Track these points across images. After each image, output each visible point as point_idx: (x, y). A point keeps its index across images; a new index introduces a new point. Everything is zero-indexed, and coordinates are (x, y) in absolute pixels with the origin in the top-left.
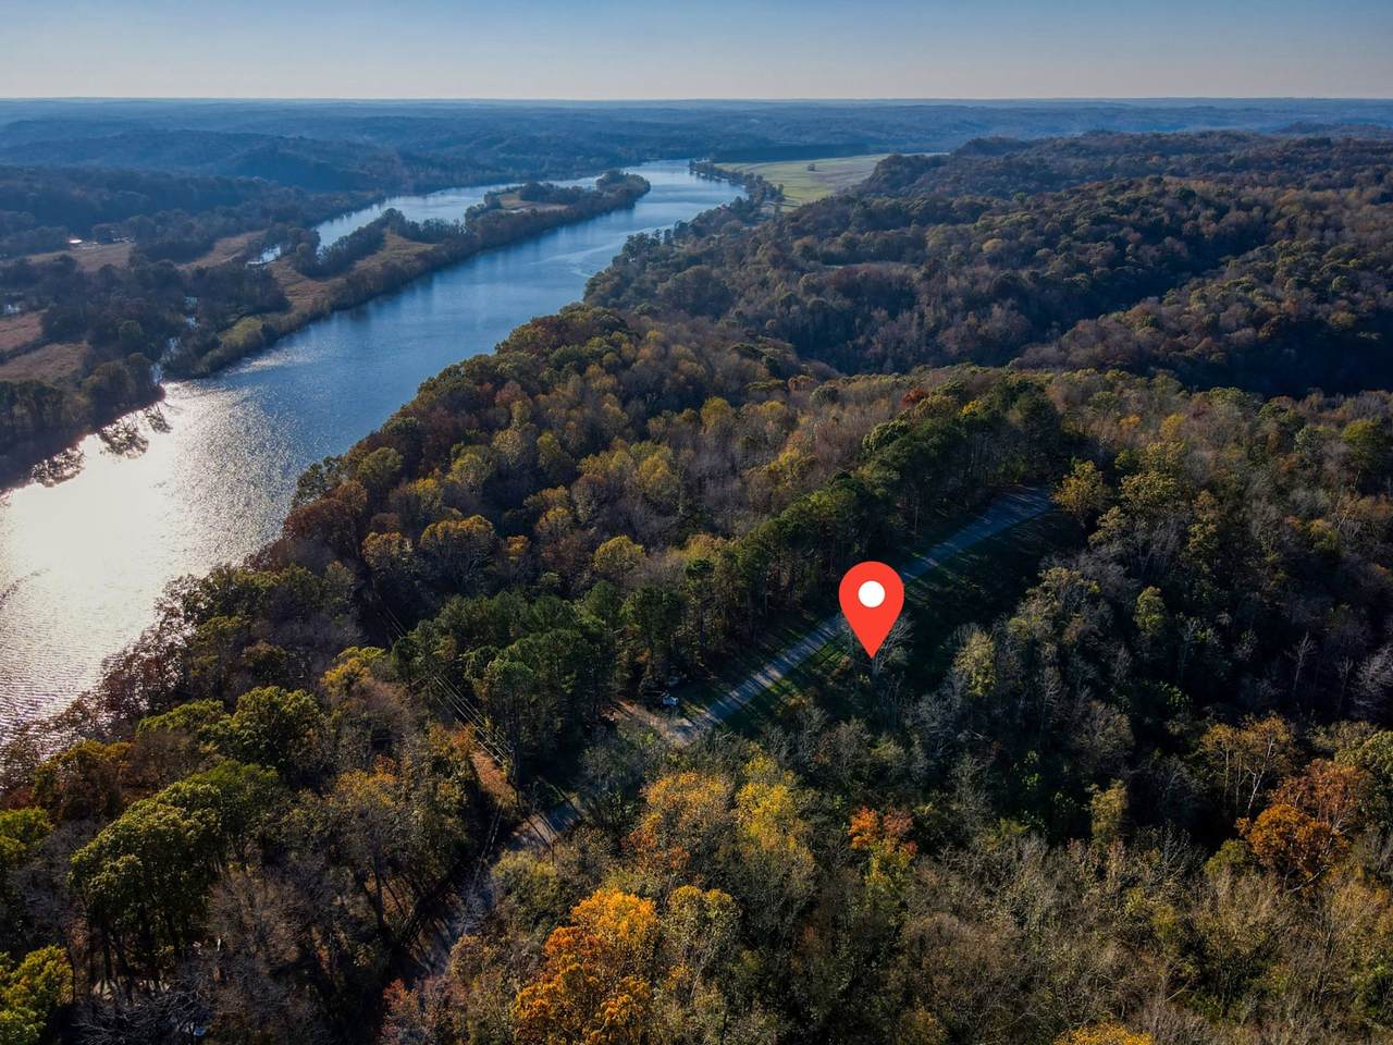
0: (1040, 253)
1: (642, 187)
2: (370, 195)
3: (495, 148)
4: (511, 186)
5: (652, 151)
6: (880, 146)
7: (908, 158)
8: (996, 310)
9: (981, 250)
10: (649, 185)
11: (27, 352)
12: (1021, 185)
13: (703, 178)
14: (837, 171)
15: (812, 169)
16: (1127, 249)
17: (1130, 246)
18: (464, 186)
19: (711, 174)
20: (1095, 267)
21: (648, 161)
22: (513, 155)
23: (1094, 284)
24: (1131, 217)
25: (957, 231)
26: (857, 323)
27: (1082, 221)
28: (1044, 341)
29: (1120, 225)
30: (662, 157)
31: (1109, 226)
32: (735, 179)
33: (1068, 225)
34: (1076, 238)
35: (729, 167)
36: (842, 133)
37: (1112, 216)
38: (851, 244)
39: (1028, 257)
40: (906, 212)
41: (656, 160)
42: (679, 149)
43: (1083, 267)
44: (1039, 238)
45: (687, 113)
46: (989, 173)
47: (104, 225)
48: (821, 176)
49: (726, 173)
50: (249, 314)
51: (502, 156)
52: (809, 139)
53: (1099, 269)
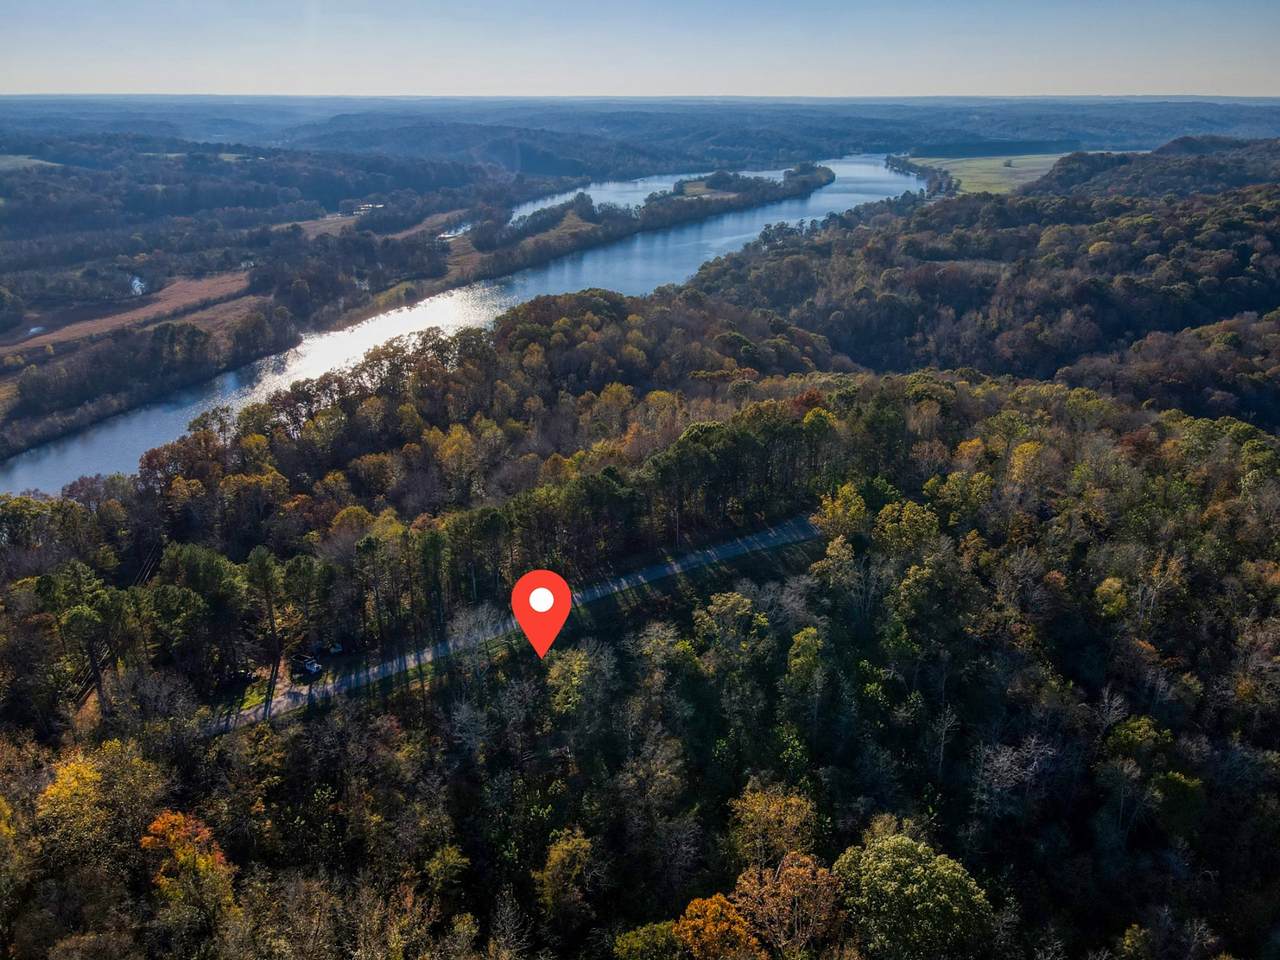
0: (1149, 258)
1: (824, 179)
2: (576, 181)
3: (708, 140)
4: (703, 176)
5: (855, 146)
6: (1095, 143)
7: (1093, 156)
8: (1068, 317)
9: (1087, 252)
10: (834, 177)
11: (226, 301)
12: (1205, 186)
13: (896, 171)
14: (1031, 168)
15: (1008, 165)
16: (1251, 259)
17: (1255, 255)
18: (665, 174)
19: (904, 168)
20: (1200, 276)
21: (850, 154)
22: (721, 147)
23: (1197, 295)
24: (1268, 225)
25: (1072, 232)
26: (920, 320)
27: (1210, 225)
28: (1106, 351)
29: (1252, 232)
30: (866, 150)
31: (1238, 233)
32: (923, 173)
33: (1191, 231)
34: (1196, 245)
35: (920, 162)
36: (1060, 130)
37: (1246, 222)
38: (961, 241)
39: (1136, 262)
40: (1041, 210)
41: (858, 154)
42: (882, 143)
43: (1190, 276)
44: (1153, 242)
45: (914, 109)
46: (1173, 173)
47: (349, 201)
48: (1016, 173)
49: (916, 167)
50: (407, 280)
51: (711, 147)
52: (1024, 136)
53: (1206, 278)
